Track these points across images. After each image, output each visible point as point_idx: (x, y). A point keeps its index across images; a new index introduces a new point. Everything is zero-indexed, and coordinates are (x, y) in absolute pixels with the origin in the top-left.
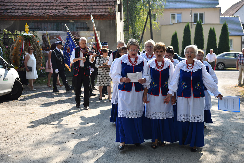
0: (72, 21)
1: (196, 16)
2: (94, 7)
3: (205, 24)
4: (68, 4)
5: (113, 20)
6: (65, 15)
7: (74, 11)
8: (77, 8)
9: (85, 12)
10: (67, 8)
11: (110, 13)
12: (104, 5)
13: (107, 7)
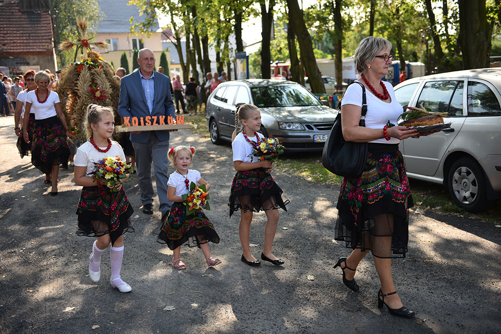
0: (11, 57)
1: (134, 41)
2: (31, 44)
4: (5, 42)
5: (51, 56)
6: (5, 52)
7: (12, 48)
8: (15, 45)
9: (23, 49)
10: (5, 45)
11: (48, 50)
12: (41, 43)
13: (44, 44)
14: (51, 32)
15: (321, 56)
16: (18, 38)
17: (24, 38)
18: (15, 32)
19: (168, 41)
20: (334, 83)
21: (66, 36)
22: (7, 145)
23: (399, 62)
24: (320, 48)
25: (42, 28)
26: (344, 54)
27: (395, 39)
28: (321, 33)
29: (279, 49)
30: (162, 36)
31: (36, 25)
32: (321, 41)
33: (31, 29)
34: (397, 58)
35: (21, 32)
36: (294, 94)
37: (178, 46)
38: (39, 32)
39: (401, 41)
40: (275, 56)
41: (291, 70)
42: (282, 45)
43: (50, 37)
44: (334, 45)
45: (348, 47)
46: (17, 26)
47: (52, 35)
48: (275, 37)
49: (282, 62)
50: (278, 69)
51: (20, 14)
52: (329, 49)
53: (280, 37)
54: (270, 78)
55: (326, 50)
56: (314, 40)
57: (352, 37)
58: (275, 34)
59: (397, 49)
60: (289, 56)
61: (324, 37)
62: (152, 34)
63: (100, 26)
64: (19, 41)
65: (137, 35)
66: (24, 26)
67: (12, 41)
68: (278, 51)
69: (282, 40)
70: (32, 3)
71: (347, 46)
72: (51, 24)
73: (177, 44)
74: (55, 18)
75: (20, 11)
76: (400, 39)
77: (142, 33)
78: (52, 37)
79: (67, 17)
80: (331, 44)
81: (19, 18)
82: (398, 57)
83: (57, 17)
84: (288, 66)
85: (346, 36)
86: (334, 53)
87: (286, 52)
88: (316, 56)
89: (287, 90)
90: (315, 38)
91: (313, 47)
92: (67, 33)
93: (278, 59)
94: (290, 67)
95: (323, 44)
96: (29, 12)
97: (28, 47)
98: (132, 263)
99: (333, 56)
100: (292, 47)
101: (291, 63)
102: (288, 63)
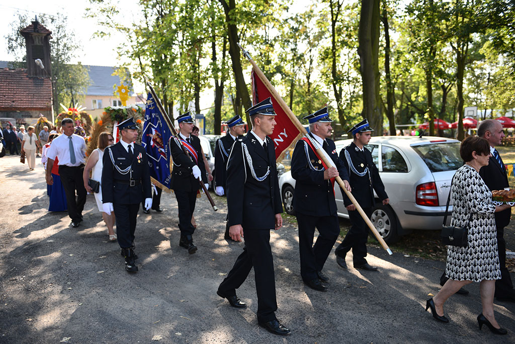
0: (19, 111)
2: (35, 102)
4: (14, 99)
5: (49, 111)
7: (19, 104)
8: (22, 102)
9: (28, 105)
10: (13, 102)
11: (47, 106)
12: (42, 101)
13: (45, 102)
14: (51, 93)
16: (24, 97)
17: (30, 97)
18: (22, 92)
21: (62, 97)
22: (12, 181)
25: (44, 90)
30: (136, 99)
31: (39, 88)
33: (35, 90)
35: (27, 92)
38: (42, 93)
43: (50, 97)
46: (24, 88)
51: (28, 79)
63: (89, 90)
64: (25, 99)
66: (30, 88)
67: (20, 99)
70: (38, 71)
72: (51, 87)
74: (55, 83)
75: (27, 77)
79: (64, 82)
81: (26, 82)
83: (56, 82)
96: (34, 78)
97: (32, 104)
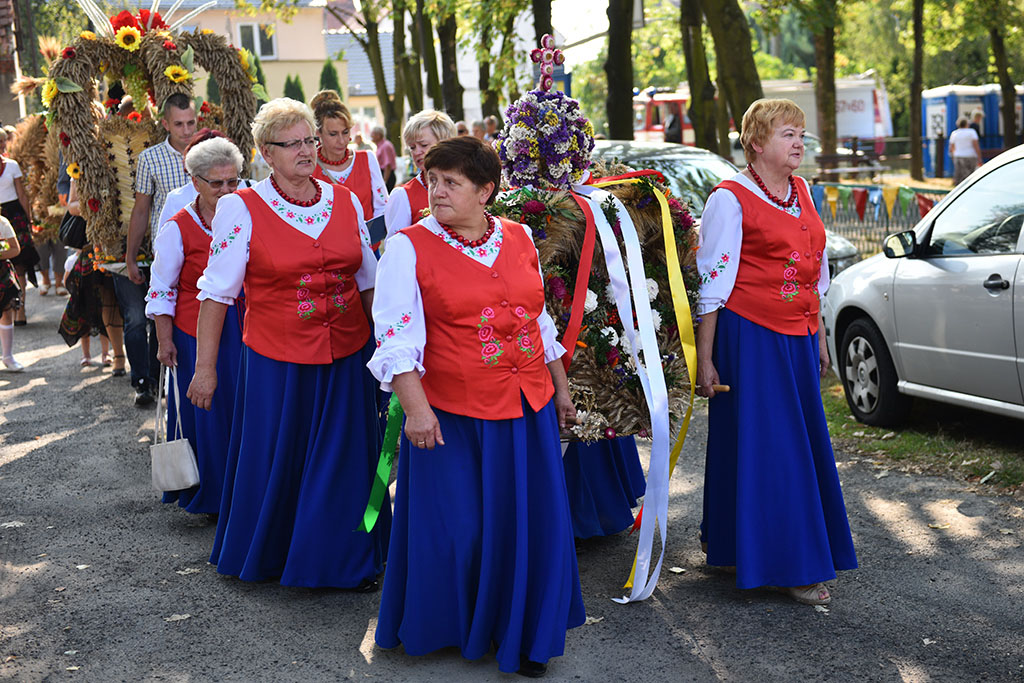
3: (277, 61)
5: (6, 74)
14: (8, 8)
15: (776, 73)
19: (343, 30)
20: (813, 149)
23: (997, 88)
24: (773, 49)
26: (843, 67)
27: (986, 24)
28: (776, 7)
29: (656, 52)
30: (325, 16)
32: (776, 30)
34: (991, 77)
36: (699, 182)
37: (372, 46)
39: (1004, 31)
40: (647, 73)
41: (691, 112)
42: (666, 43)
44: (812, 40)
45: (853, 46)
47: (9, 16)
48: (647, 19)
49: (667, 88)
50: (653, 110)
52: (798, 52)
53: (661, 20)
54: (632, 138)
55: (791, 56)
56: (757, 29)
57: (863, 19)
58: (646, 11)
59: (990, 51)
60: (685, 74)
61: (785, 18)
62: (296, 11)
65: (253, 15)
68: (654, 59)
69: (665, 29)
71: (849, 43)
73: (367, 40)
76: (1002, 24)
77: (269, 9)
78: (11, 20)
80: (804, 39)
82: (994, 74)
84: (684, 102)
85: (846, 17)
86: (814, 66)
87: (678, 62)
88: (761, 72)
89: (682, 173)
90: (759, 21)
91: (754, 49)
92: (55, 10)
93: (655, 81)
94: (688, 105)
95: (780, 37)
98: (236, 676)
99: (809, 74)
100: (692, 50)
101: (692, 92)
102: (683, 93)
